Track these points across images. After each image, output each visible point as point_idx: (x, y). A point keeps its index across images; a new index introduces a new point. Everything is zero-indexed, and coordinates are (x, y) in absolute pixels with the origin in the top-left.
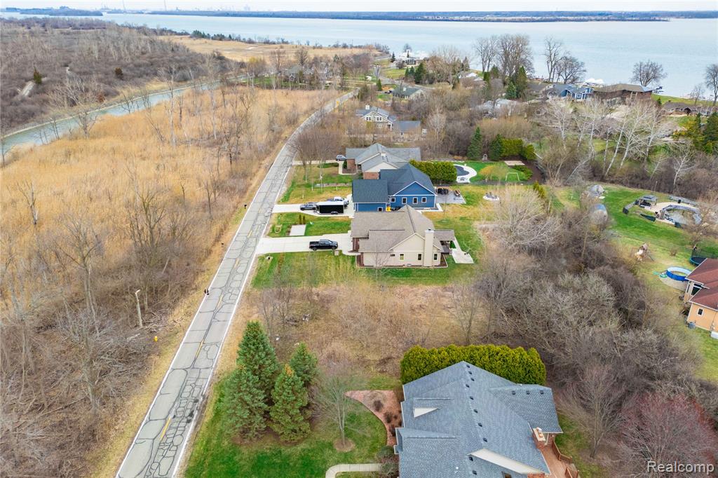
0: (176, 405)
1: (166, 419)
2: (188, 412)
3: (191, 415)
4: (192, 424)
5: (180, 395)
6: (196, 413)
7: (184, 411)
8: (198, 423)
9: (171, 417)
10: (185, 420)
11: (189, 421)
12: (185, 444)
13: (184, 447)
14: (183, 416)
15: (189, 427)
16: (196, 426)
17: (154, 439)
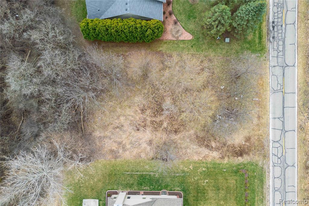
0: (284, 35)
1: (286, 25)
2: (276, 29)
3: (273, 27)
4: (271, 20)
5: (284, 42)
6: (271, 28)
7: (278, 30)
8: (268, 21)
9: (284, 26)
10: (275, 23)
11: (273, 22)
12: (271, 7)
13: (271, 5)
14: (278, 26)
15: (272, 19)
16: (269, 19)
17: (287, 11)
